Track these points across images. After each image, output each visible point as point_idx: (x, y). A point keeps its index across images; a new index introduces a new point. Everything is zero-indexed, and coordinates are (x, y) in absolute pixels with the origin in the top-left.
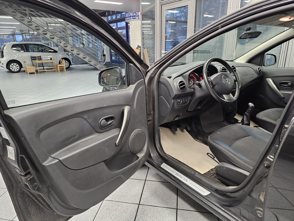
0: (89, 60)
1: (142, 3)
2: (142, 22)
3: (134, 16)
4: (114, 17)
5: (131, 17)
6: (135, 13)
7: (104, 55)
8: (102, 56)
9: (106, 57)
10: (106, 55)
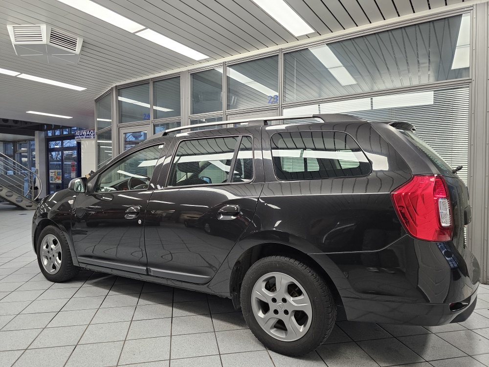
0: (7, 194)
1: (98, 119)
2: (98, 141)
3: (88, 135)
4: (58, 133)
5: (83, 135)
6: (90, 131)
7: (36, 188)
8: (33, 188)
9: (40, 191)
10: (39, 188)
